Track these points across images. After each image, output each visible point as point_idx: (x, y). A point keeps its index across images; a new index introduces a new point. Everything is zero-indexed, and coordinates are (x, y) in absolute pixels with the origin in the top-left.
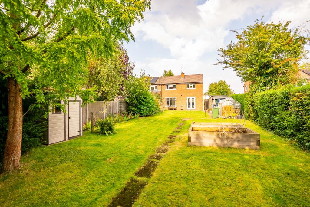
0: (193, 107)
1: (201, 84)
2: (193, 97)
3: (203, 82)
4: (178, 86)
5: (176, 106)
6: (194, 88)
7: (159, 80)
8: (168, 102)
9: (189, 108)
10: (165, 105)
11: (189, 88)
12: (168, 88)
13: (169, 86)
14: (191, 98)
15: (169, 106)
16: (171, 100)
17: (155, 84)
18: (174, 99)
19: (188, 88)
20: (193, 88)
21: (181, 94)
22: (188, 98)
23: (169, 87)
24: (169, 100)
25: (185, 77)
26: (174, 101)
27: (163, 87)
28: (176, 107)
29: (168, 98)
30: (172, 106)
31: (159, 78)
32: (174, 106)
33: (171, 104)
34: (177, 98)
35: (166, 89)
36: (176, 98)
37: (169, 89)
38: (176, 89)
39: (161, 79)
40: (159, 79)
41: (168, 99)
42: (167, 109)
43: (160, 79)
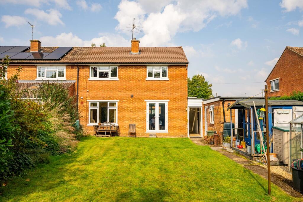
0: (162, 126)
1: (183, 69)
2: (162, 102)
3: (187, 63)
4: (124, 70)
5: (116, 124)
6: (165, 79)
7: (73, 55)
8: (95, 111)
9: (152, 131)
10: (87, 122)
11: (153, 78)
12: (95, 75)
13: (100, 70)
14: (157, 103)
15: (97, 124)
16: (103, 107)
17: (61, 61)
18: (112, 104)
19: (148, 78)
20: (161, 78)
21: (129, 93)
22: (148, 103)
23: (98, 71)
24: (97, 108)
25: (140, 51)
26: (112, 111)
27: (82, 71)
28: (118, 127)
29: (94, 101)
30: (105, 124)
31: (75, 49)
32: (113, 124)
33: (103, 119)
34: (121, 103)
35: (92, 78)
36: (117, 102)
37: (98, 78)
38: (116, 78)
39: (78, 53)
40: (72, 52)
41: (95, 104)
42: (92, 133)
43: (76, 52)
